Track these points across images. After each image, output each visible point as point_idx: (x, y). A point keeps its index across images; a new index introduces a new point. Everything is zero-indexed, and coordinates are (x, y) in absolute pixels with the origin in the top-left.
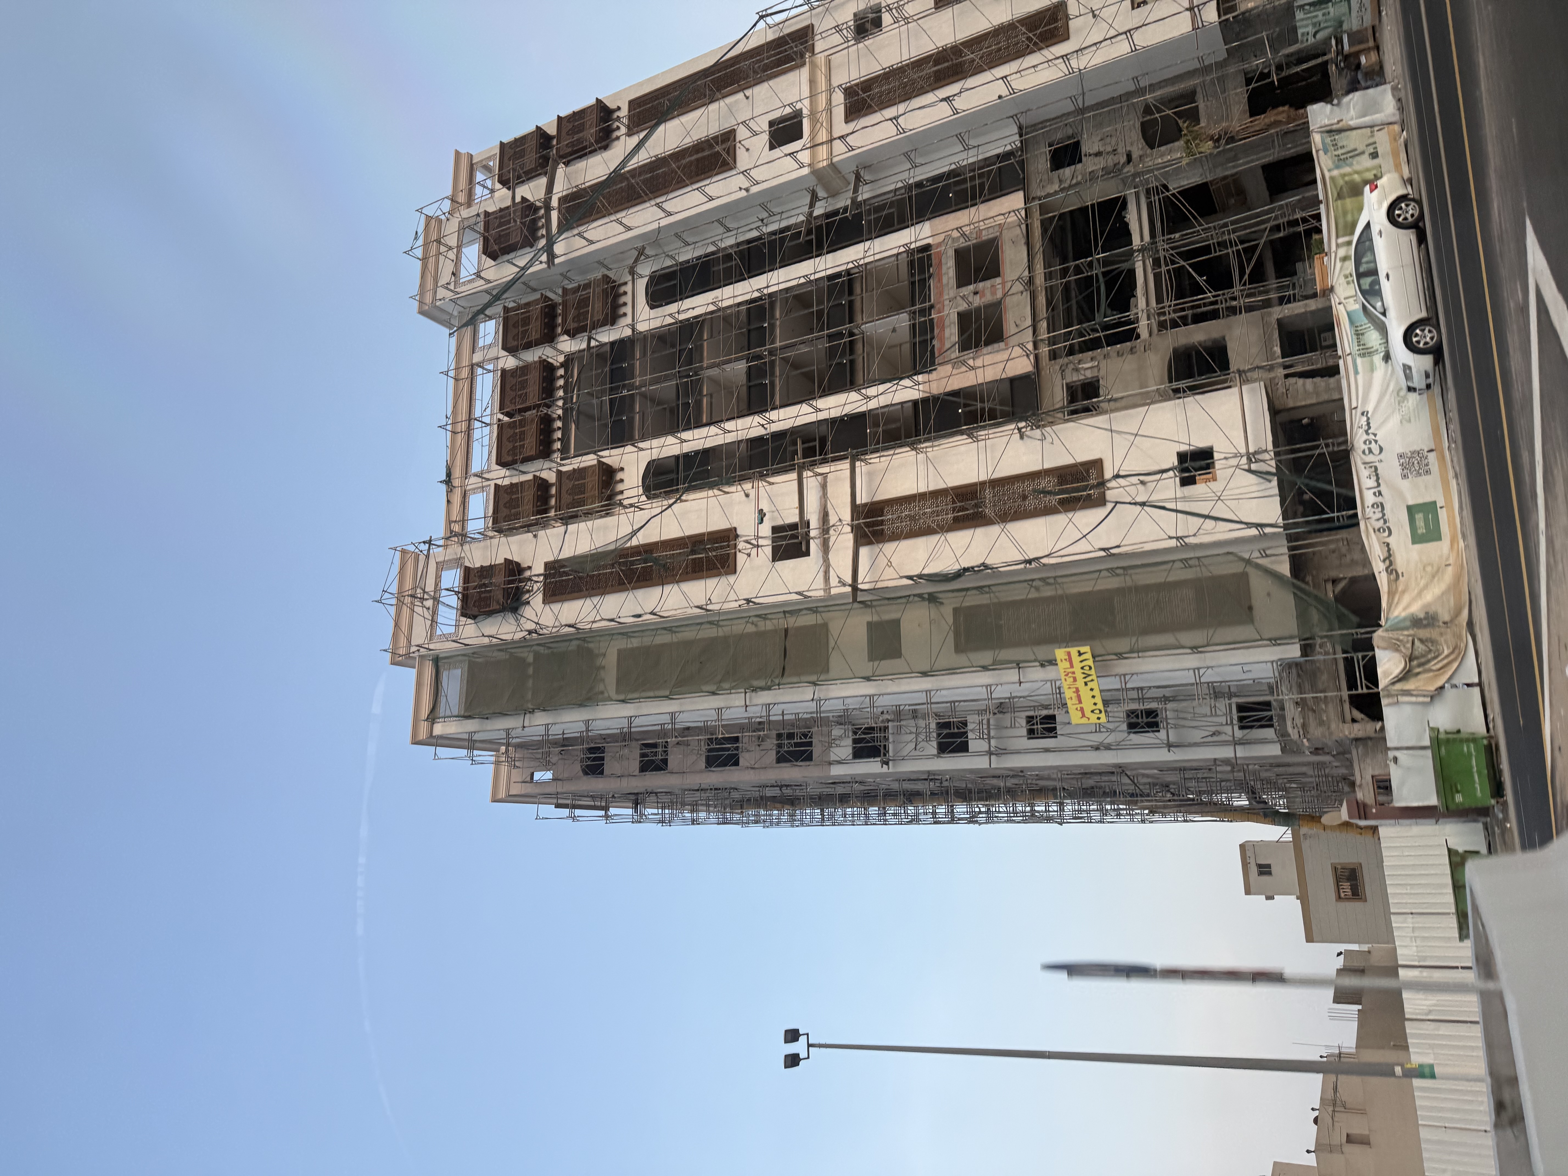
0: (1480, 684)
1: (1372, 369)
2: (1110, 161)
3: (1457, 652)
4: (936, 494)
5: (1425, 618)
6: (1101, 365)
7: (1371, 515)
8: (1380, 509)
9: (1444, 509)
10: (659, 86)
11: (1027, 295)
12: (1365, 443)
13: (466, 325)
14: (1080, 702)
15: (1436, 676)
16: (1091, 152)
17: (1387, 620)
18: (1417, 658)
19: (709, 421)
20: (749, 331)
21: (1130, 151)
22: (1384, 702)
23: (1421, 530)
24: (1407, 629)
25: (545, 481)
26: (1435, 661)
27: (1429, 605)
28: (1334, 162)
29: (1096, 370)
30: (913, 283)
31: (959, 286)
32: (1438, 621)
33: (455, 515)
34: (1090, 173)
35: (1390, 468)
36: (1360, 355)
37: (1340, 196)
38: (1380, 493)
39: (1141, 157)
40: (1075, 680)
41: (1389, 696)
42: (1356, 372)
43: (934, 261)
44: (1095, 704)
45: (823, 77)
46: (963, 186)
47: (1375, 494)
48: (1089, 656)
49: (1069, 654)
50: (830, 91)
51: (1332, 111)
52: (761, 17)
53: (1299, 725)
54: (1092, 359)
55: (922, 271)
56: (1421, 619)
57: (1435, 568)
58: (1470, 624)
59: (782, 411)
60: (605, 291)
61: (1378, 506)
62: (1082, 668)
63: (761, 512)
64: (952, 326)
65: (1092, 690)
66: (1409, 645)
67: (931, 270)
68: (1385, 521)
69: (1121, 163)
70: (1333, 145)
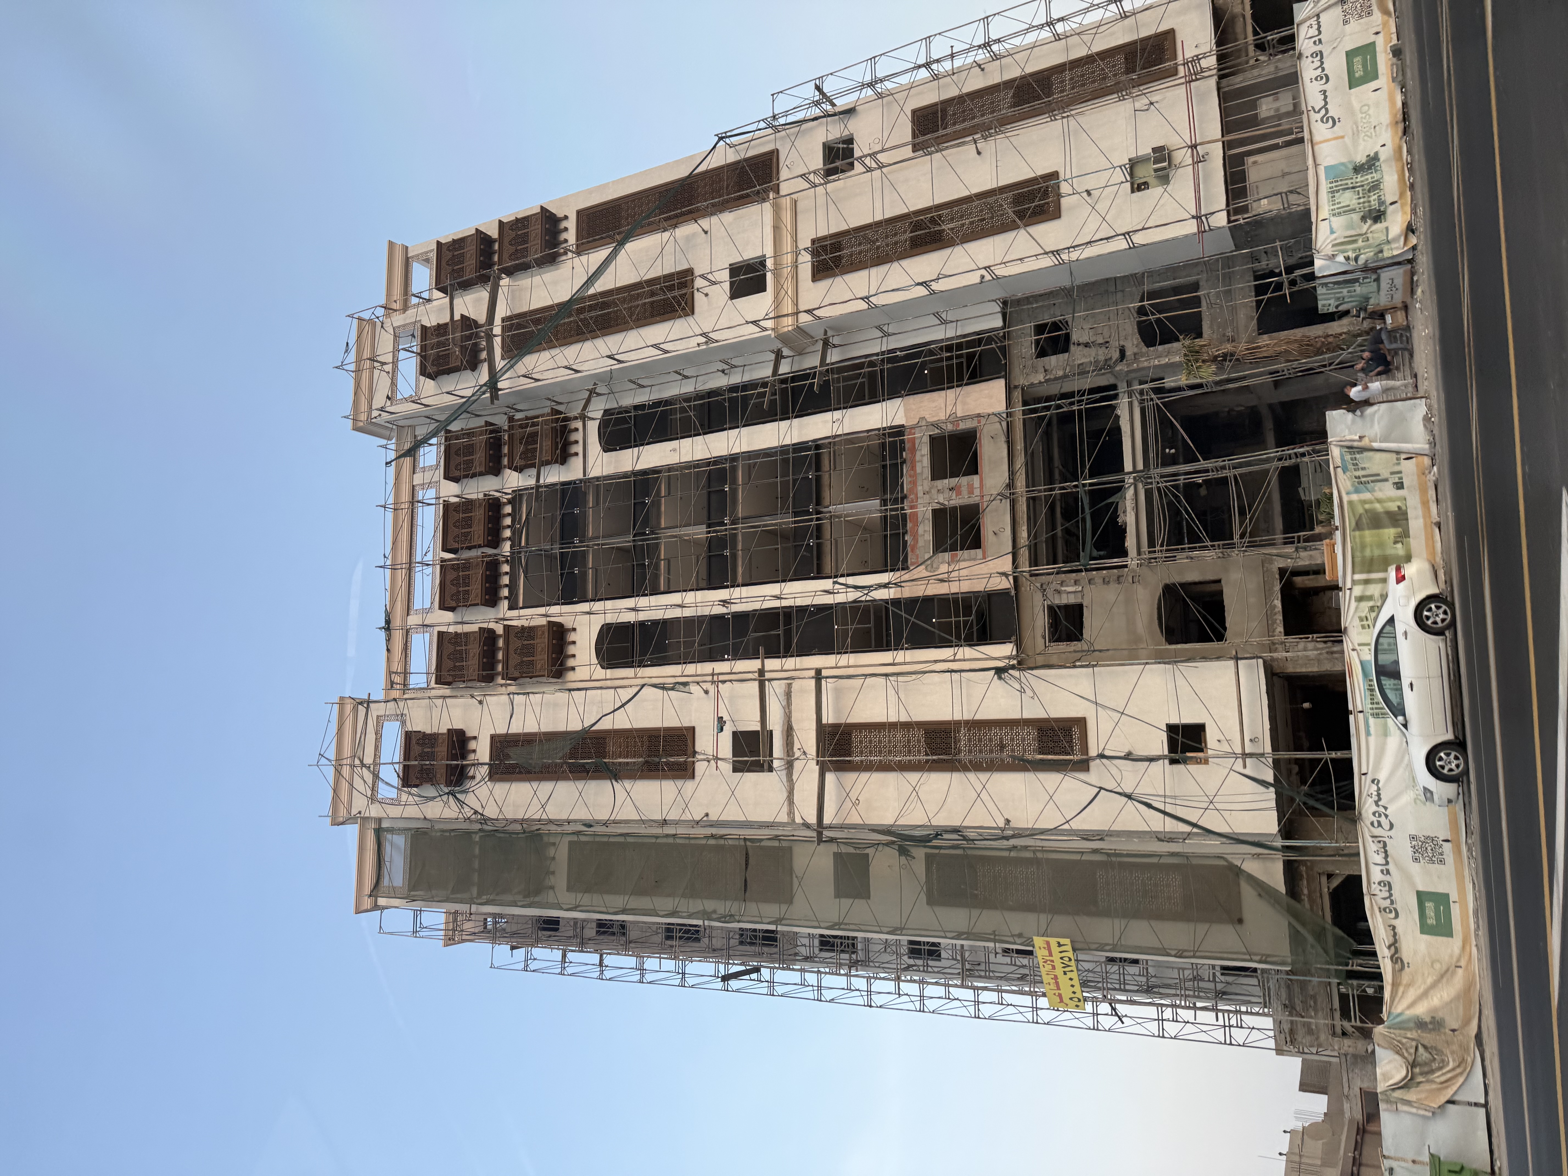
0: (1486, 1105)
1: (1386, 733)
2: (1101, 354)
3: (1463, 1065)
4: (907, 726)
5: (1431, 1023)
6: (1085, 592)
7: (1377, 892)
8: (1387, 888)
9: (1457, 904)
10: (610, 198)
11: (1007, 504)
12: (1374, 814)
13: (404, 455)
14: (1058, 988)
15: (1439, 1090)
16: (1081, 341)
17: (1389, 1013)
18: (1420, 1065)
19: (666, 589)
20: (709, 492)
21: (1123, 346)
22: (1382, 1106)
23: (1431, 921)
24: (1410, 1029)
25: (492, 632)
26: (1440, 1073)
27: (1435, 1010)
28: (1353, 485)
29: (1080, 595)
30: (884, 467)
31: (934, 478)
32: (1445, 1028)
33: (396, 666)
34: (1079, 365)
35: (1401, 848)
36: (1372, 715)
37: (1358, 526)
38: (1388, 872)
39: (1135, 354)
40: (1054, 967)
41: (1388, 1101)
42: (1368, 734)
43: (907, 445)
44: (1074, 993)
45: (789, 236)
46: (939, 364)
47: (1382, 871)
48: (1069, 948)
49: (1048, 943)
50: (797, 253)
51: (1353, 422)
52: (721, 139)
53: (1286, 1031)
54: (1076, 582)
55: (894, 455)
56: (1426, 1023)
57: (1444, 968)
58: (1479, 1037)
59: (744, 589)
60: (554, 429)
61: (1385, 885)
62: (1062, 958)
63: (720, 719)
64: (926, 521)
65: (1071, 979)
66: (1412, 1051)
67: (904, 453)
68: (1392, 902)
69: (1114, 359)
70: (1353, 464)
